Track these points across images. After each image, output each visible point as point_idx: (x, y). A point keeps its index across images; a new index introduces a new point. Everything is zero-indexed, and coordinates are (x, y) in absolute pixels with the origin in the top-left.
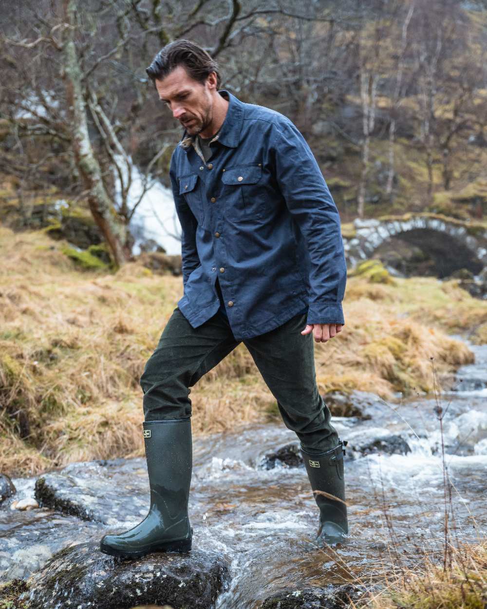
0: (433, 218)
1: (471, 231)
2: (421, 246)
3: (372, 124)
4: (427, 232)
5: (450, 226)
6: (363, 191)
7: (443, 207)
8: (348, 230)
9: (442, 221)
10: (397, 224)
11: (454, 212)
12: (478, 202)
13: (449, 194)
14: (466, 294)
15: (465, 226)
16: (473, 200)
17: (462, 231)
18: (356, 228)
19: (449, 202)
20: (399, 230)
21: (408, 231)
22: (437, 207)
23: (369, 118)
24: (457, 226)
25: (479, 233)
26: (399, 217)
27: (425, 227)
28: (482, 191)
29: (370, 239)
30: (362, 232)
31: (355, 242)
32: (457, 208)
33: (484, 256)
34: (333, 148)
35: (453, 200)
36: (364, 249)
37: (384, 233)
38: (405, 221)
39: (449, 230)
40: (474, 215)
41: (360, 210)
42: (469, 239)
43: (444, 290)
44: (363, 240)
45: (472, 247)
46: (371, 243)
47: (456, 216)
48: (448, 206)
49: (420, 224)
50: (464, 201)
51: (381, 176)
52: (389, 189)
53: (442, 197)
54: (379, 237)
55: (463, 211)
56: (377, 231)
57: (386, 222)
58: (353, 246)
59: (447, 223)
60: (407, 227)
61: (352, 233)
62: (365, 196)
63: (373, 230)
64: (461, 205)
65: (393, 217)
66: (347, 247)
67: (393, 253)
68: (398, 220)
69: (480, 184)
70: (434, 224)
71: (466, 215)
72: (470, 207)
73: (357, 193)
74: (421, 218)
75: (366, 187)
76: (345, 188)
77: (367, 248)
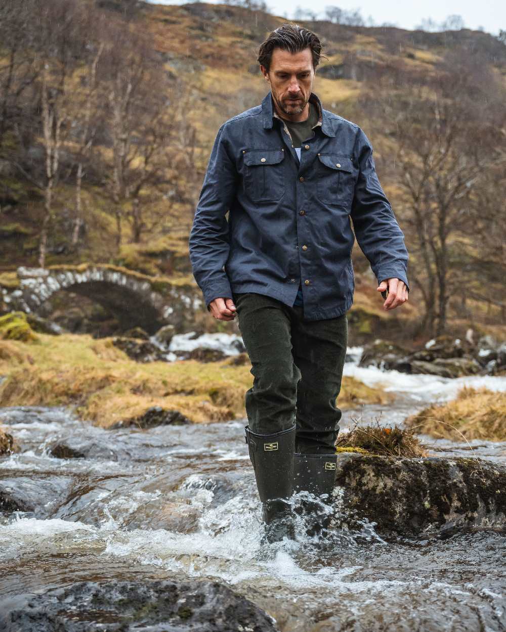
0: (113, 271)
1: (155, 287)
2: (102, 302)
3: (56, 165)
4: (105, 286)
5: (131, 281)
6: (44, 240)
7: (129, 259)
8: (10, 280)
9: (123, 273)
10: (70, 275)
11: (141, 266)
12: (168, 257)
13: (136, 247)
14: (123, 354)
15: (149, 281)
16: (163, 254)
17: (145, 286)
18: (20, 277)
19: (136, 255)
20: (73, 282)
21: (83, 283)
22: (123, 260)
23: (52, 157)
24: (141, 280)
25: (165, 290)
26: (73, 267)
27: (102, 279)
28: (173, 245)
29: (37, 291)
30: (26, 282)
31: (18, 293)
32: (145, 262)
33: (171, 315)
34: (16, 191)
35: (141, 253)
36: (29, 302)
37: (54, 284)
38: (80, 272)
39: (132, 284)
40: (163, 270)
41: (41, 261)
42: (153, 296)
43: (95, 350)
44: (28, 291)
45: (157, 305)
46: (38, 295)
47: (144, 271)
48: (135, 259)
49: (97, 276)
50: (152, 255)
51: (66, 224)
52: (75, 240)
53: (128, 249)
54: (49, 288)
55: (151, 266)
56: (45, 282)
57: (57, 272)
58: (15, 298)
59: (128, 277)
60: (81, 278)
61: (15, 283)
62: (48, 246)
63: (41, 280)
64: (148, 259)
65: (65, 267)
66: (7, 299)
67: (76, 310)
68: (71, 271)
69: (171, 238)
70: (115, 277)
71: (154, 270)
72: (159, 261)
73: (39, 242)
74: (99, 269)
75: (49, 235)
76: (25, 236)
77: (33, 301)
